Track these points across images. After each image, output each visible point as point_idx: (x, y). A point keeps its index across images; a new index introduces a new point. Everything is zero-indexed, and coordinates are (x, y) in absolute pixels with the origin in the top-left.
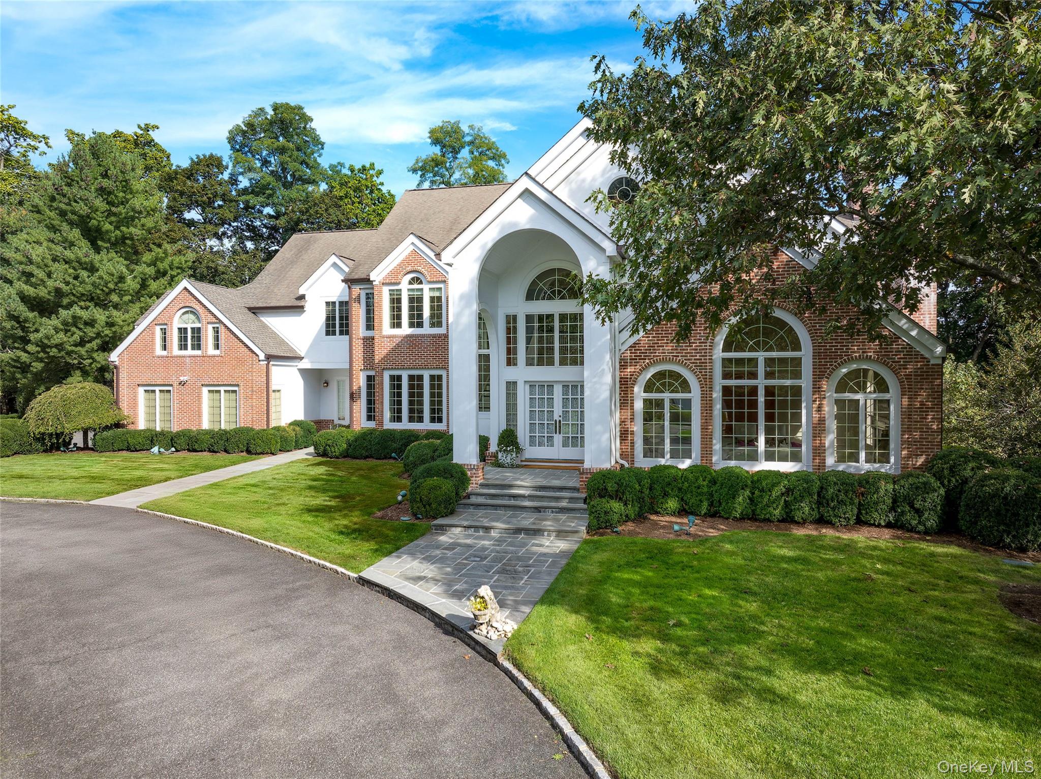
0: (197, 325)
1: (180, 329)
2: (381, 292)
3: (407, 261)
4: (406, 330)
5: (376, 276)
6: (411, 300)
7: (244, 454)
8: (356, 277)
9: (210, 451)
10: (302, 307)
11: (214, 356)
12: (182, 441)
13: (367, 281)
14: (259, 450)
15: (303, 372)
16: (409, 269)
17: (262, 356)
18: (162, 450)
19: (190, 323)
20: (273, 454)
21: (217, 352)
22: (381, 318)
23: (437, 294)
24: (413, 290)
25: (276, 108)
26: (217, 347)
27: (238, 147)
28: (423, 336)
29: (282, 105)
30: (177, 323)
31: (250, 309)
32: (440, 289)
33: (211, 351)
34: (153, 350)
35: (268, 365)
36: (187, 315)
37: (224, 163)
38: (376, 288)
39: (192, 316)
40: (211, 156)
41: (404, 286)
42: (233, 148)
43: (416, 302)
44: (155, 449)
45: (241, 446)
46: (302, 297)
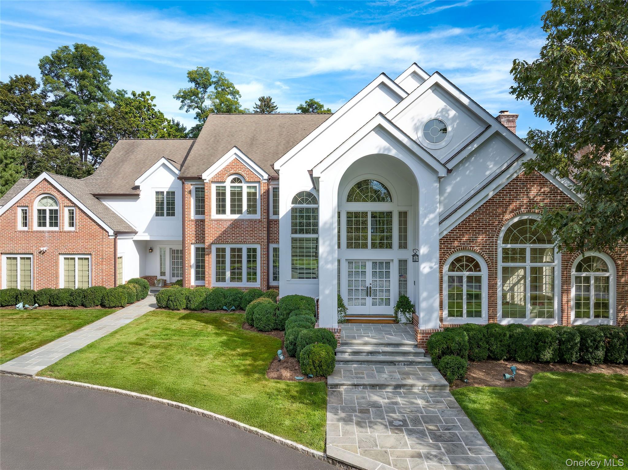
0: (55, 207)
1: (39, 211)
2: (210, 187)
3: (230, 166)
4: (229, 216)
5: (207, 176)
6: (233, 194)
7: (99, 307)
8: (189, 176)
9: (69, 305)
10: (138, 195)
11: (70, 232)
12: (45, 299)
13: (200, 178)
14: (113, 305)
15: (137, 243)
16: (232, 171)
17: (111, 232)
18: (27, 306)
19: (49, 206)
20: (123, 307)
21: (72, 229)
22: (210, 207)
23: (253, 190)
24: (234, 187)
25: (77, 47)
26: (71, 224)
27: (46, 72)
28: (243, 220)
29: (82, 46)
30: (37, 205)
31: (94, 195)
32: (255, 187)
33: (67, 228)
34: (15, 226)
35: (115, 239)
36: (46, 200)
37: (37, 83)
38: (206, 185)
39: (50, 201)
40: (27, 77)
41: (228, 184)
42: (42, 72)
43: (237, 196)
44: (20, 305)
45: (96, 302)
46: (137, 188)
